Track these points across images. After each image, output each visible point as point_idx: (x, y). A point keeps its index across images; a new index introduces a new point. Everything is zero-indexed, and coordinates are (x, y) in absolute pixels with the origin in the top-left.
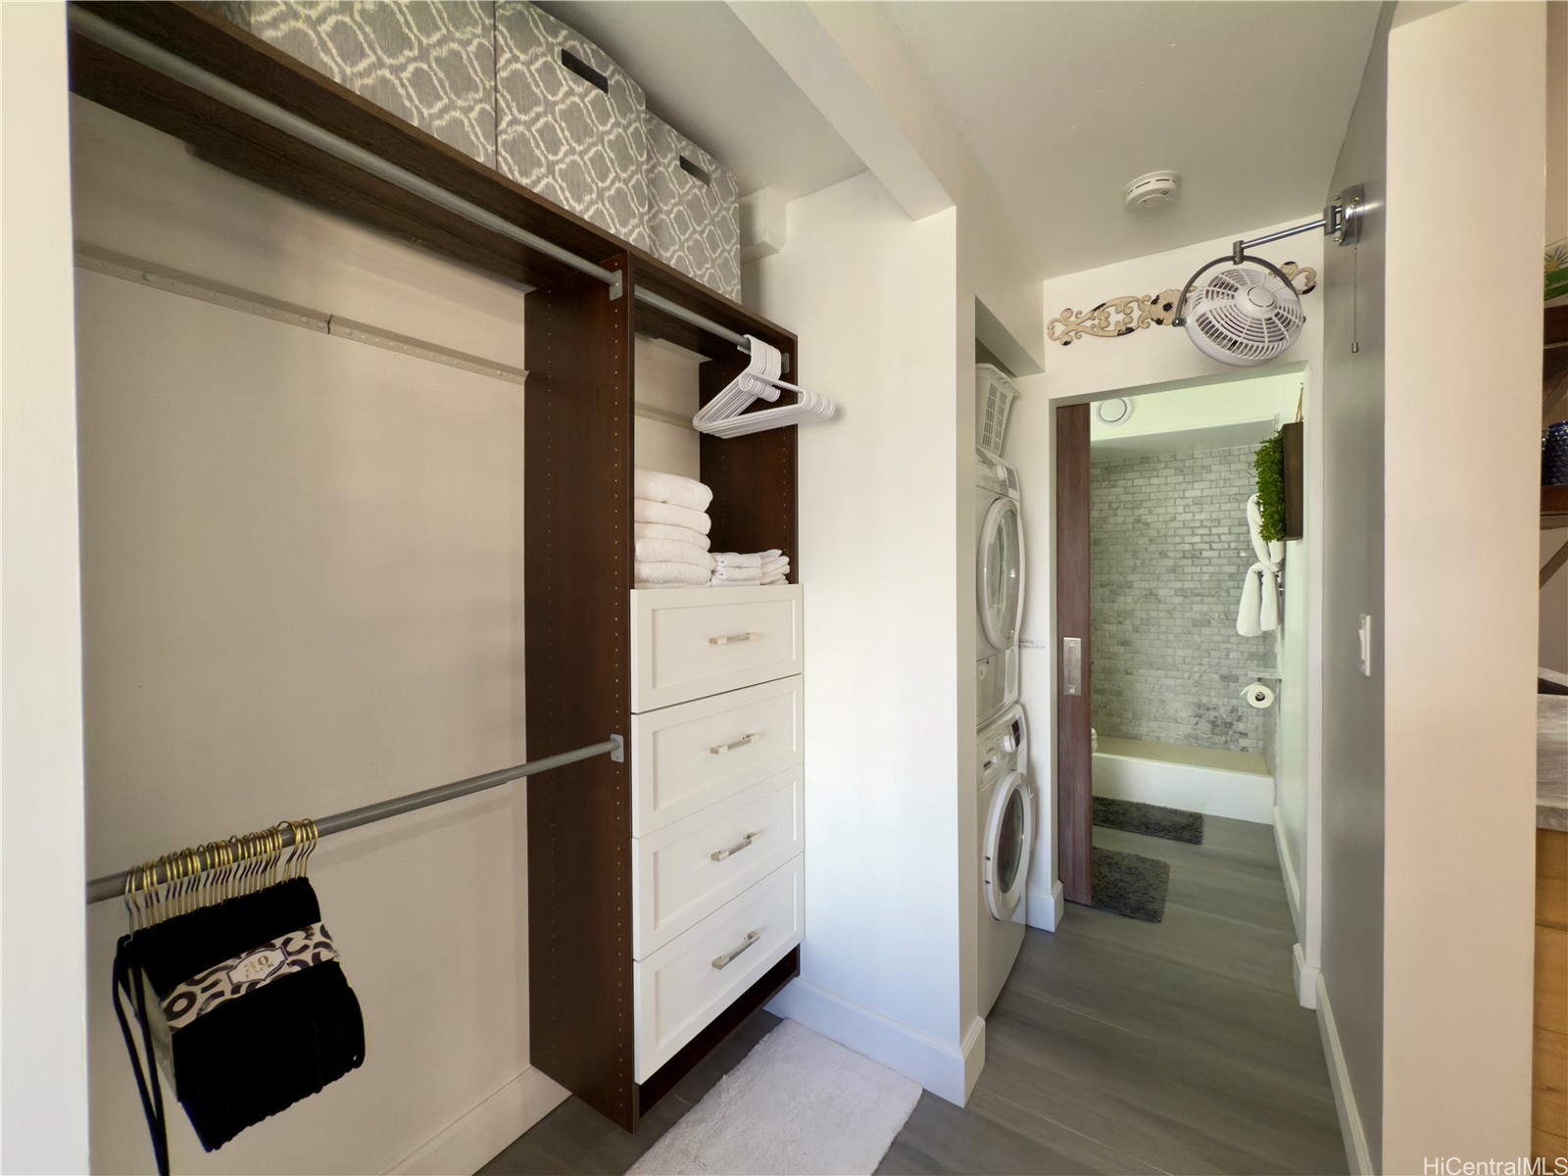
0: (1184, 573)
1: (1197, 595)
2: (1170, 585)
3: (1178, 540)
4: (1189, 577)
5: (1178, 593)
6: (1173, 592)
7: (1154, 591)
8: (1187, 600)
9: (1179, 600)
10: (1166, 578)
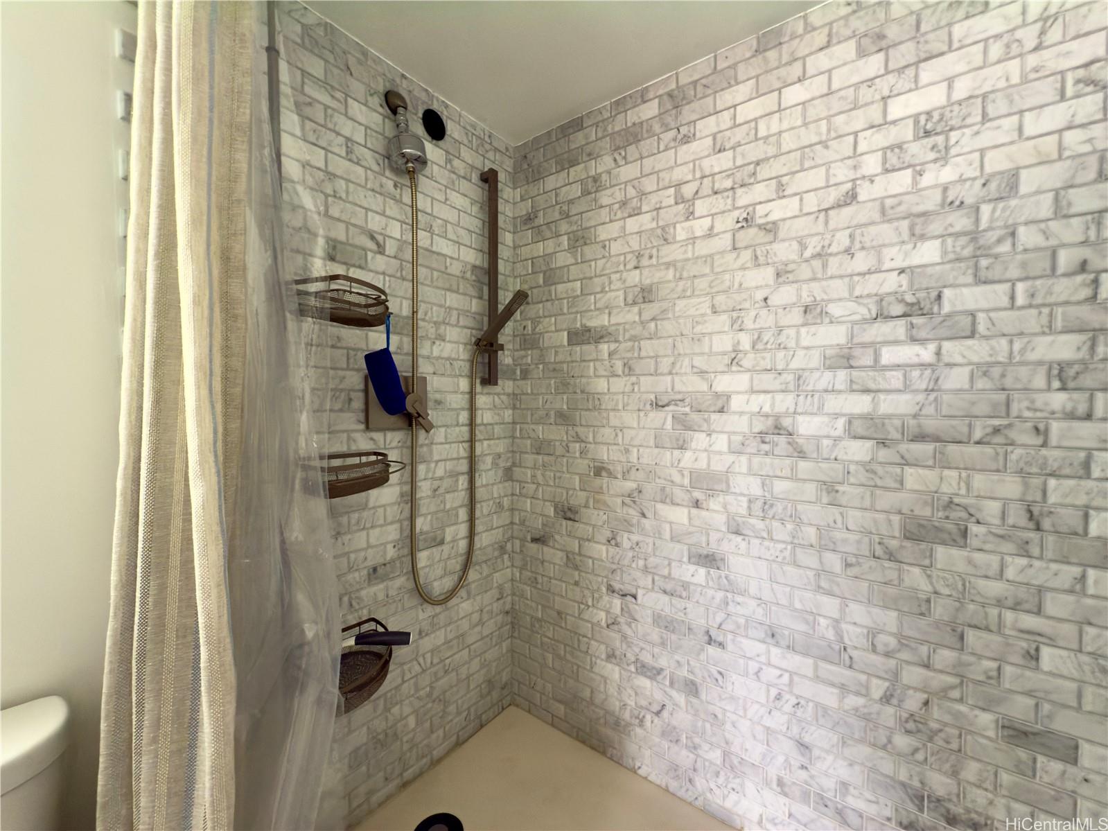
0: (876, 366)
1: (920, 437)
2: (833, 403)
3: (861, 262)
4: (895, 379)
5: (859, 428)
6: (841, 423)
7: (786, 422)
8: (883, 454)
9: (859, 450)
10: (821, 385)
